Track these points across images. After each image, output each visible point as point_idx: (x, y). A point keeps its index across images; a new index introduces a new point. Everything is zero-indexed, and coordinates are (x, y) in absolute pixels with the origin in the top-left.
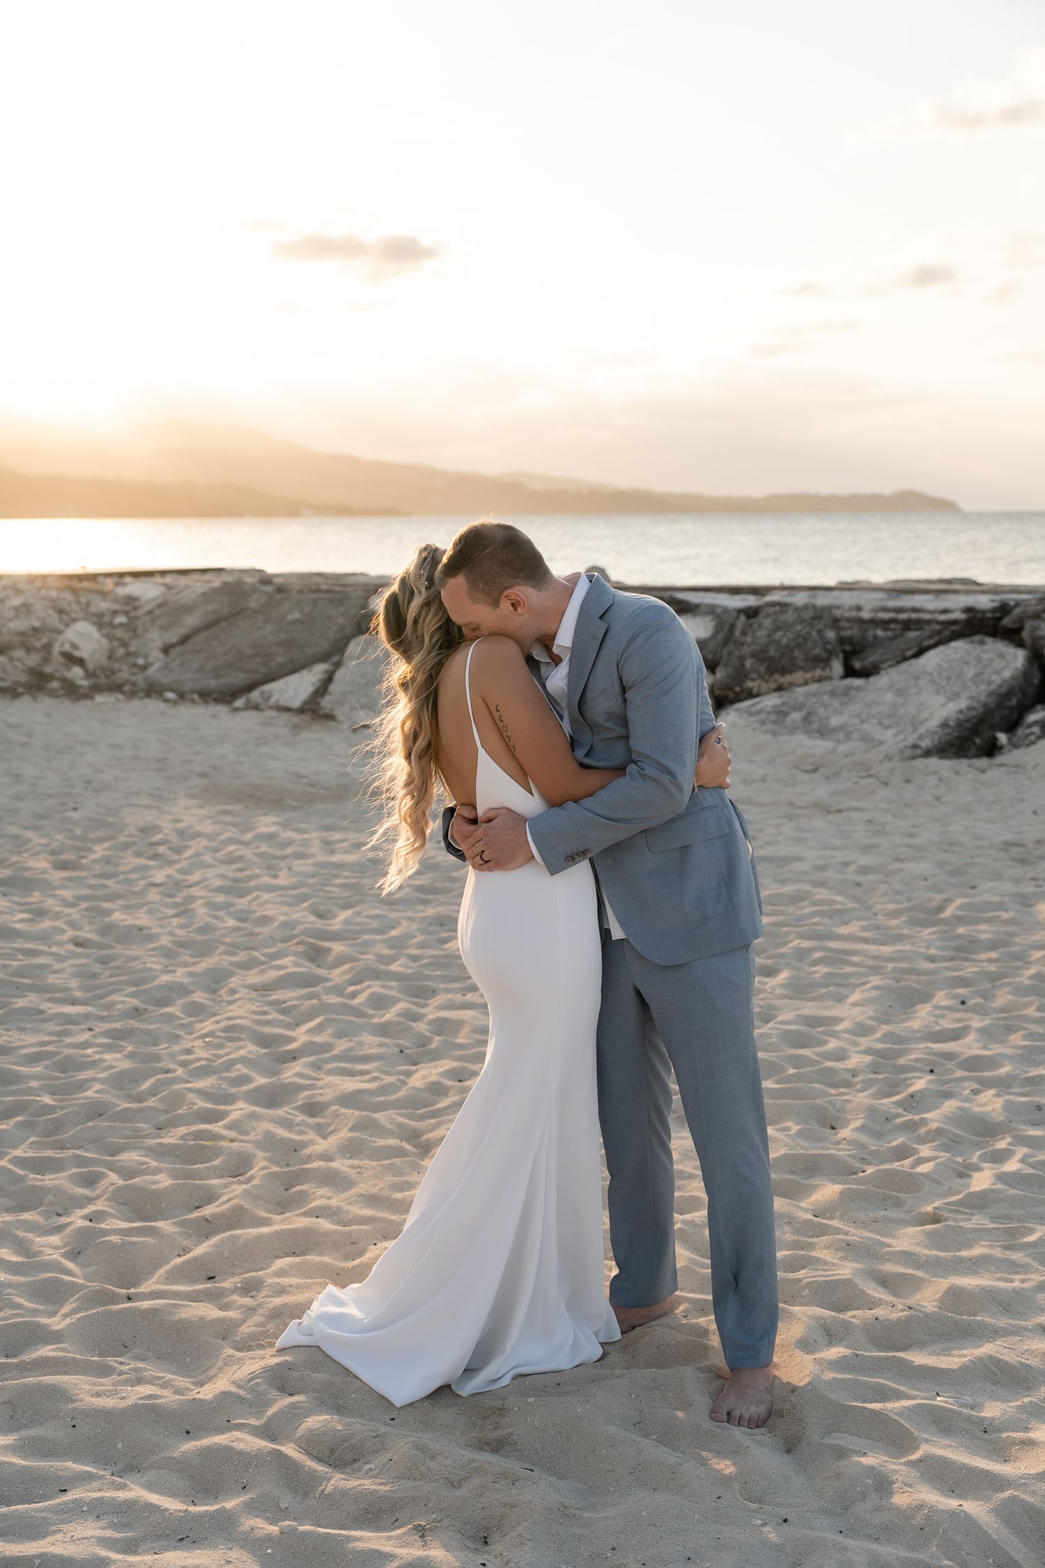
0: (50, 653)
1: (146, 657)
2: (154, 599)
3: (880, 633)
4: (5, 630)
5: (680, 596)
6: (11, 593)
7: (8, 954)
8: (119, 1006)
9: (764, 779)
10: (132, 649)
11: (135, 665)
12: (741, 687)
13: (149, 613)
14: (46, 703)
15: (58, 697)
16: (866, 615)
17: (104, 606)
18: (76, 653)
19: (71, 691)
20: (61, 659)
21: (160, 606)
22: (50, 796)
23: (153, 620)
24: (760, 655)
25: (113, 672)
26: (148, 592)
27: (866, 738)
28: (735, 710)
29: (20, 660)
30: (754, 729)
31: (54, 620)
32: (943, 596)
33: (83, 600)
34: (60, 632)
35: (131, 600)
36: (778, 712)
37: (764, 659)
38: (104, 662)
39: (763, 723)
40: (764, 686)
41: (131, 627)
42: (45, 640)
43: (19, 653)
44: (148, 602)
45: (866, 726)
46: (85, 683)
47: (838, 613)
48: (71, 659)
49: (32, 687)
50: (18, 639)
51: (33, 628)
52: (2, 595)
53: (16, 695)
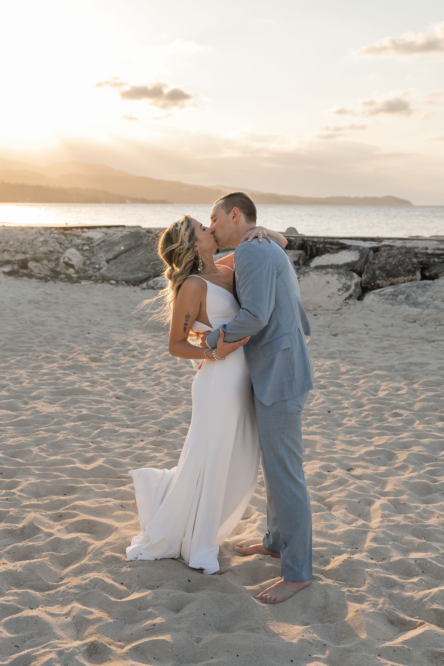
0: (59, 262)
1: (99, 265)
2: (100, 239)
3: (436, 260)
4: (38, 252)
5: (341, 241)
6: (39, 235)
7: (88, 402)
8: (151, 429)
9: (392, 325)
10: (93, 261)
11: (95, 268)
12: (375, 283)
13: (98, 245)
14: (60, 284)
15: (65, 282)
16: (429, 252)
17: (79, 241)
18: (70, 262)
19: (69, 279)
20: (64, 265)
21: (103, 242)
22: (75, 327)
23: (101, 248)
24: (382, 269)
25: (86, 271)
26: (96, 235)
27: (436, 308)
28: (372, 293)
29: (46, 265)
30: (383, 302)
31: (58, 248)
33: (69, 239)
34: (63, 253)
35: (89, 239)
36: (393, 295)
37: (384, 271)
38: (82, 266)
39: (387, 299)
40: (385, 283)
41: (91, 251)
42: (56, 256)
43: (45, 262)
44: (97, 240)
45: (435, 302)
46: (75, 276)
47: (416, 250)
48: (69, 265)
49: (53, 277)
50: (44, 256)
51: (50, 251)
52: (36, 236)
53: (47, 281)
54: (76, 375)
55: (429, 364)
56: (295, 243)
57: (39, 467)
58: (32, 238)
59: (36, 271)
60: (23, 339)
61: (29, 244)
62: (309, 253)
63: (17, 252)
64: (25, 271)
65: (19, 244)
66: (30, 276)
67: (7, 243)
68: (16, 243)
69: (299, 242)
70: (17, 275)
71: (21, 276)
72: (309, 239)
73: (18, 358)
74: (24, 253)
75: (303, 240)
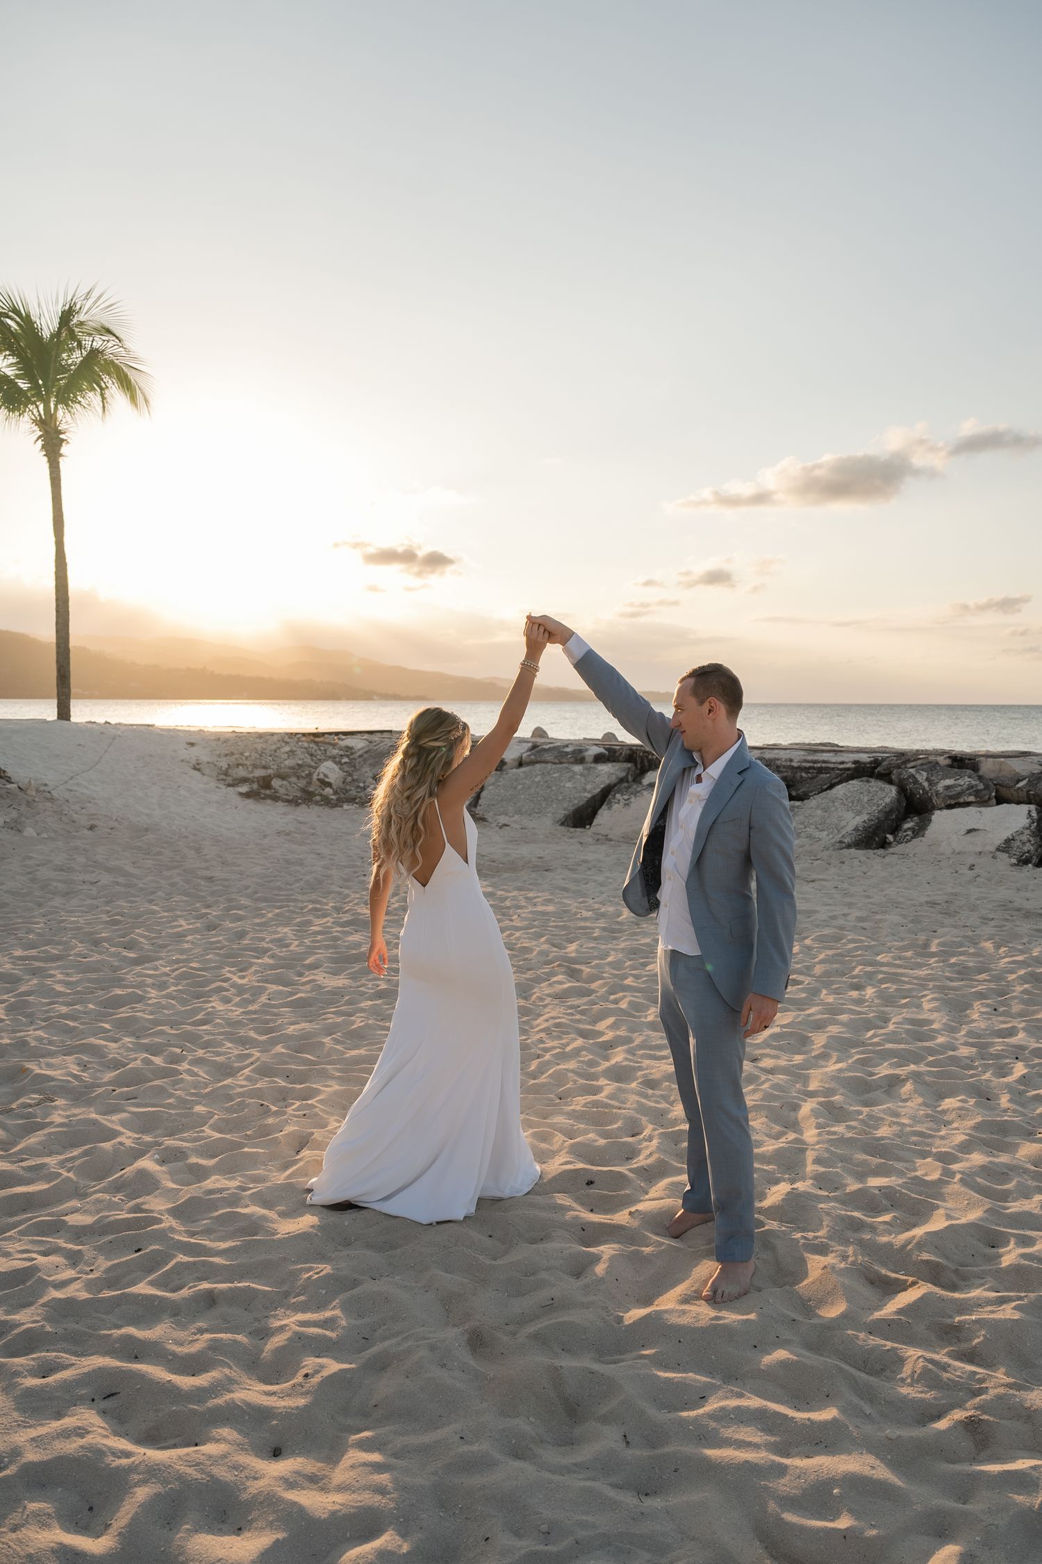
0: (311, 779)
1: (364, 782)
2: (362, 748)
3: (804, 775)
4: (283, 766)
6: (283, 744)
10: (356, 777)
11: (358, 787)
13: (360, 756)
14: (316, 810)
15: (321, 805)
16: (795, 764)
17: (335, 752)
18: (327, 780)
19: (326, 802)
20: (318, 783)
21: (366, 752)
23: (365, 760)
25: (347, 791)
26: (358, 744)
27: (810, 837)
29: (294, 784)
31: (308, 760)
32: (839, 754)
33: (322, 748)
34: (316, 768)
35: (348, 748)
38: (341, 785)
41: (351, 764)
42: (307, 772)
43: (294, 779)
44: (359, 750)
45: (808, 829)
46: (333, 797)
47: (778, 763)
48: (324, 783)
49: (305, 799)
50: (291, 771)
51: (298, 765)
52: (278, 745)
53: (297, 805)
54: (361, 933)
55: (816, 912)
56: (621, 754)
57: (338, 1066)
58: (274, 747)
59: (282, 791)
60: (279, 883)
61: (270, 756)
62: (639, 766)
63: (255, 766)
64: (268, 792)
65: (258, 756)
66: (275, 798)
67: (242, 754)
68: (254, 755)
69: (625, 752)
70: (258, 797)
71: (263, 799)
72: (639, 748)
73: (278, 911)
74: (265, 767)
75: (631, 749)
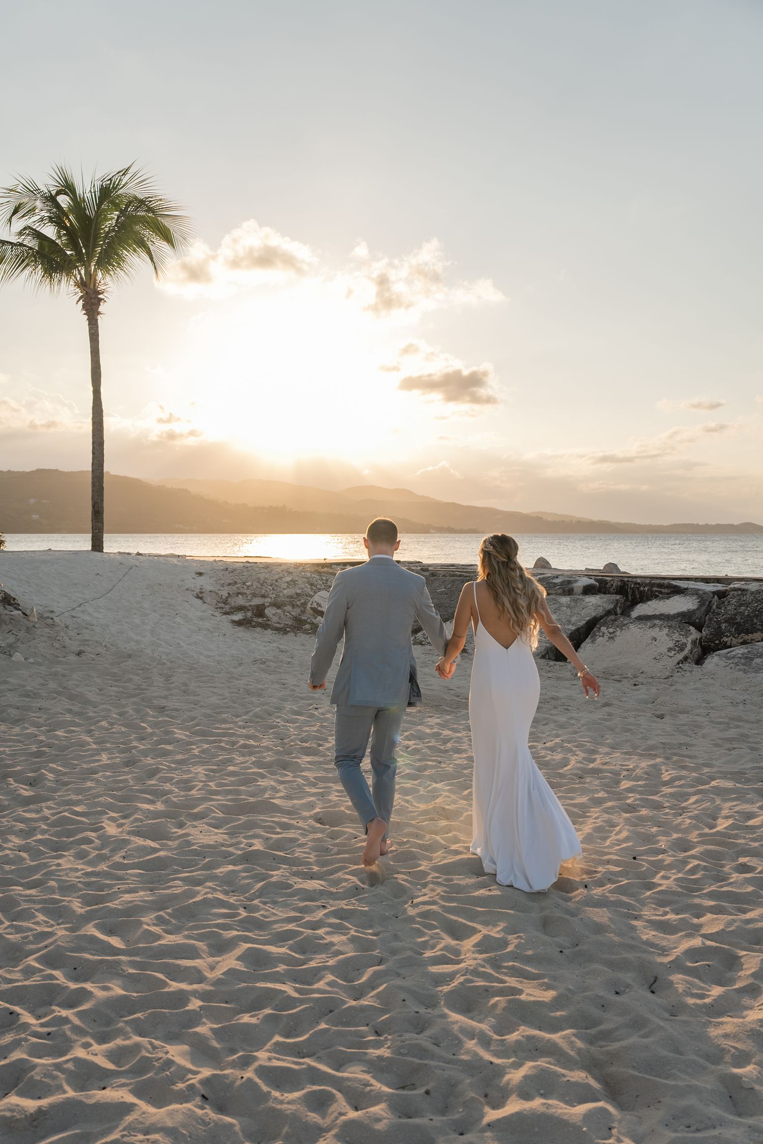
0: (305, 608)
4: (281, 595)
5: (674, 583)
6: (286, 573)
9: (744, 703)
12: (720, 641)
14: (302, 637)
15: (308, 634)
18: (319, 609)
20: (311, 612)
22: (302, 699)
24: (730, 621)
28: (716, 655)
29: (289, 612)
30: (731, 668)
31: (308, 590)
33: (324, 578)
34: (312, 596)
36: (746, 658)
37: (733, 624)
39: (737, 664)
40: (735, 641)
42: (303, 601)
43: (289, 608)
48: (317, 612)
49: (295, 627)
50: (288, 600)
51: (297, 594)
52: (281, 575)
53: (286, 633)
56: (612, 585)
58: (276, 577)
59: (275, 619)
60: (224, 716)
61: (271, 586)
62: (630, 598)
63: (254, 595)
64: (260, 620)
65: (259, 586)
66: (265, 626)
67: (244, 583)
68: (256, 584)
69: (616, 583)
70: (249, 625)
71: (254, 627)
72: (630, 579)
73: (206, 746)
74: (263, 596)
75: (622, 581)
